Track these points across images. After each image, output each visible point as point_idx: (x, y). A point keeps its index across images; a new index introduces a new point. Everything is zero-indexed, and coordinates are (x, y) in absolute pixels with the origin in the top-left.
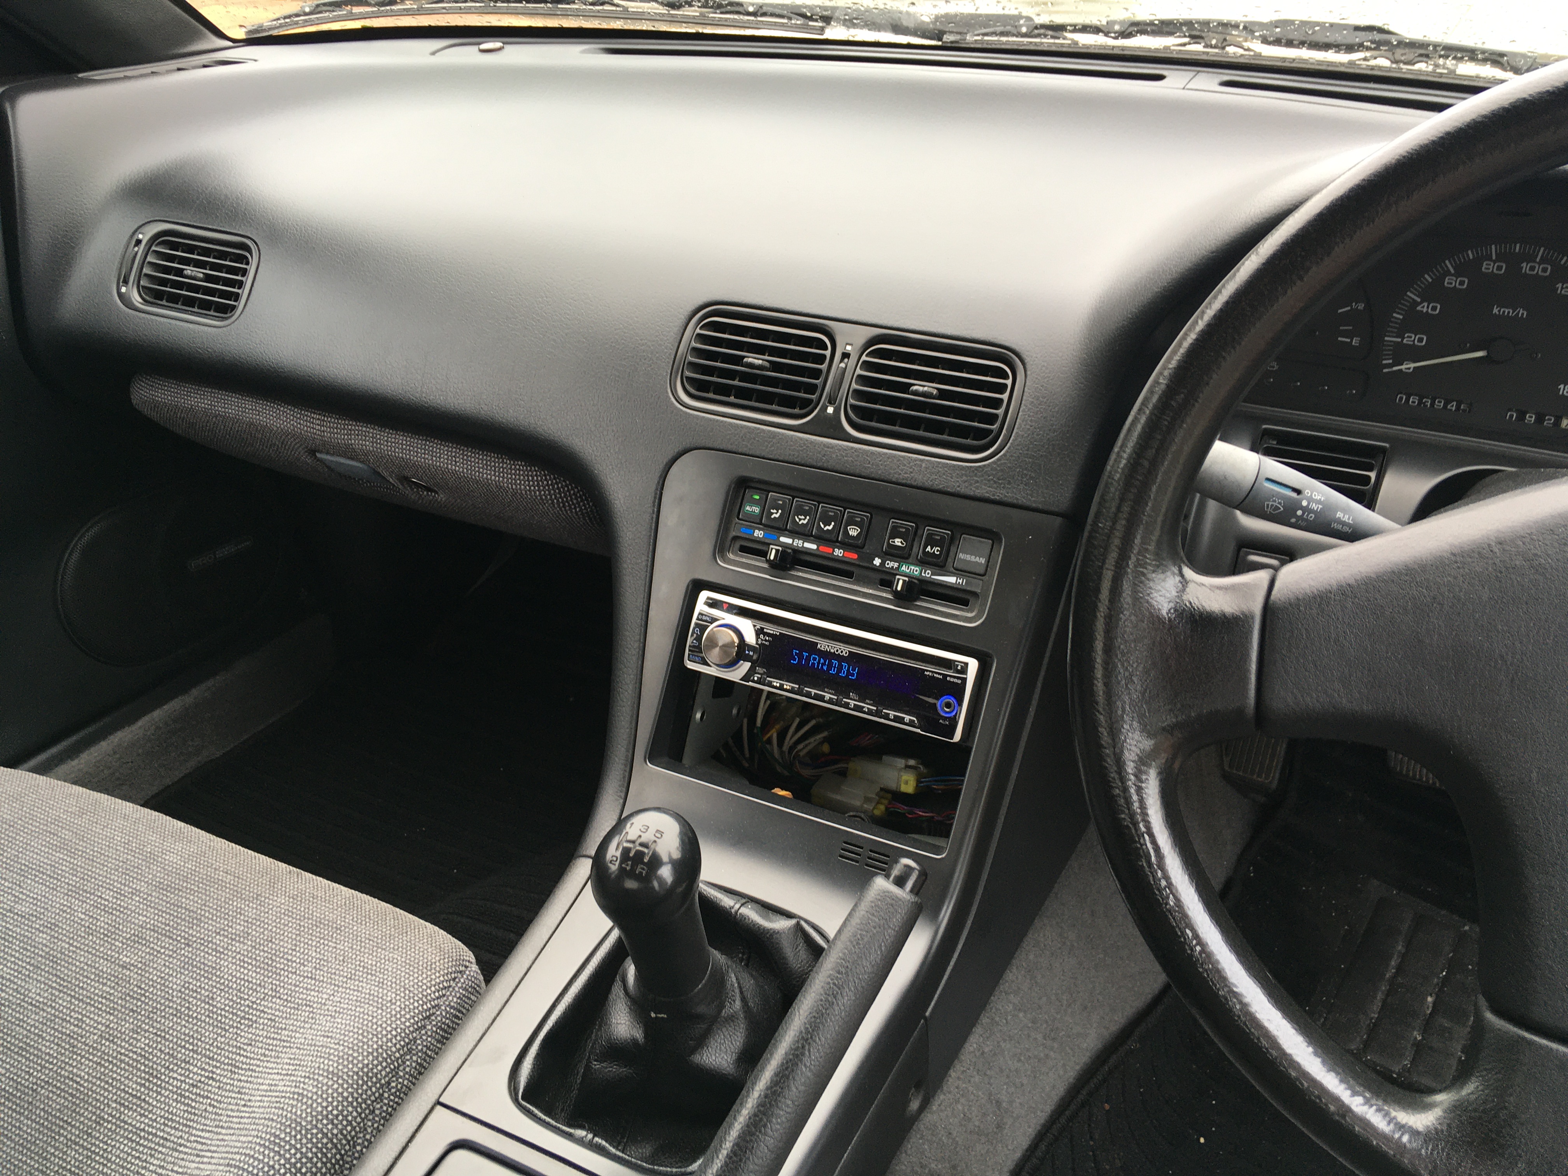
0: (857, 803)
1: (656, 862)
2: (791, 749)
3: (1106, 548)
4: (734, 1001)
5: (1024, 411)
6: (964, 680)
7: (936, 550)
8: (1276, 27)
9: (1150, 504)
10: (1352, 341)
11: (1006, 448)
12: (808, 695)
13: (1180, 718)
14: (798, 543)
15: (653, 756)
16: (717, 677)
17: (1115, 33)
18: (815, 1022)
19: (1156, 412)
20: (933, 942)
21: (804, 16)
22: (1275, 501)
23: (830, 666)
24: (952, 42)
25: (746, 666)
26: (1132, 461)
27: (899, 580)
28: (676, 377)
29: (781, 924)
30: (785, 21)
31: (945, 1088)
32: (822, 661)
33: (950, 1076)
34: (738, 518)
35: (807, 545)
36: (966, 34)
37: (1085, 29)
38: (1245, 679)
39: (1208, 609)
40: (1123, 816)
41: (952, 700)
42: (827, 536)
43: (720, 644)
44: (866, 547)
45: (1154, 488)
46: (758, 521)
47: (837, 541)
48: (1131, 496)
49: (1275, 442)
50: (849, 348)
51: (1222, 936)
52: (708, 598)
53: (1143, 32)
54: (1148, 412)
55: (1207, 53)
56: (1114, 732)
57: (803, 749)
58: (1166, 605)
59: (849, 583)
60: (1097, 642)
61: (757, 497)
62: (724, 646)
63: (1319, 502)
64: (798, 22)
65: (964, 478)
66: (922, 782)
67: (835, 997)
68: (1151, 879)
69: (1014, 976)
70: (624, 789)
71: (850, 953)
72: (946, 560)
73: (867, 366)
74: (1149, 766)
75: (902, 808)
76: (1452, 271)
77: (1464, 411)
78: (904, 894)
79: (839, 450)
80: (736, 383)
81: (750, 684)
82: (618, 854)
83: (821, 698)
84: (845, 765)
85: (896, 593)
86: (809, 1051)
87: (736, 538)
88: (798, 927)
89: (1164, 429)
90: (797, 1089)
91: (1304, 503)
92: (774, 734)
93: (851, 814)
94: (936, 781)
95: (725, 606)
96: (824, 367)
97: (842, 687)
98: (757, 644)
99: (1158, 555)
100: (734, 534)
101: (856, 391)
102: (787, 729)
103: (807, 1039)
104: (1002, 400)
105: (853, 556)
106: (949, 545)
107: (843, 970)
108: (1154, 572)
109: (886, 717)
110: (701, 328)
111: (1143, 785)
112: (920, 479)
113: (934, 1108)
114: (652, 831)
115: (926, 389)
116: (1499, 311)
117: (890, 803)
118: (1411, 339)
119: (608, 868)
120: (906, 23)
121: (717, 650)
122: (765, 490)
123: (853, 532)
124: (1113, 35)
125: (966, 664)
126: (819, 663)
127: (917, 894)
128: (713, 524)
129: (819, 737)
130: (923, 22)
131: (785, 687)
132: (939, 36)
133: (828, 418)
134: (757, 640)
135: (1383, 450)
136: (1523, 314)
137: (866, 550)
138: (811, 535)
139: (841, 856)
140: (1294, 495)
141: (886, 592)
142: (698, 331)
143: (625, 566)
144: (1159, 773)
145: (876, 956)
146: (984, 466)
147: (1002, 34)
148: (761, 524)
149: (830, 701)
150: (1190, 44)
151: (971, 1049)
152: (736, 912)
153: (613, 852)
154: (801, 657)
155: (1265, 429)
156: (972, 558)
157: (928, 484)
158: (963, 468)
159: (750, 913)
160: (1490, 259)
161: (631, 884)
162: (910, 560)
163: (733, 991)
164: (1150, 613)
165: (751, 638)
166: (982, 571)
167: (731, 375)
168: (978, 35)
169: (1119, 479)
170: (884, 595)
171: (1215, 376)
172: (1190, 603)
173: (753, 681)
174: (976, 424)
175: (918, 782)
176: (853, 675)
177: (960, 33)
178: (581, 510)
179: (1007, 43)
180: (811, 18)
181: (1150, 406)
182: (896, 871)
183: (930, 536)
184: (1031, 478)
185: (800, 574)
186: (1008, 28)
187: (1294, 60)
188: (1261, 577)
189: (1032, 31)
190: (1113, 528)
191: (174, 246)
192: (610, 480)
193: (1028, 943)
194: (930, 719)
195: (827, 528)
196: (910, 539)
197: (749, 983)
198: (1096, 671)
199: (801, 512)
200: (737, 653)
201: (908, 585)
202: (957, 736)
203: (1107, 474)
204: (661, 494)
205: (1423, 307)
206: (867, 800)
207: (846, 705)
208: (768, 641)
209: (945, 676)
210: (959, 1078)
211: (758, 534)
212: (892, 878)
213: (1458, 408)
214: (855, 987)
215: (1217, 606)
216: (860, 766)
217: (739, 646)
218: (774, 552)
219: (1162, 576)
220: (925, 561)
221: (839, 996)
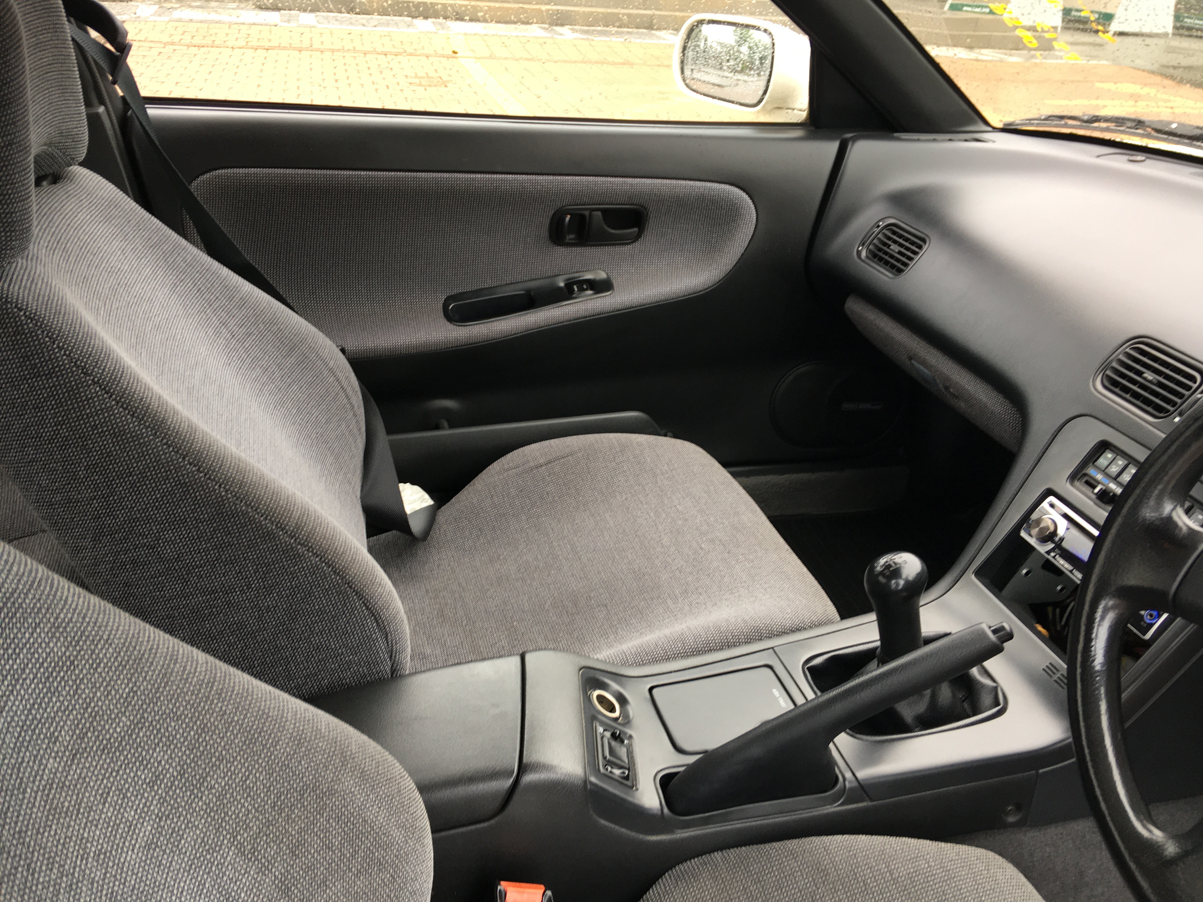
1: (900, 576)
25: (1051, 546)
28: (1100, 372)
34: (1092, 464)
43: (1041, 526)
52: (1052, 502)
61: (1110, 456)
70: (953, 583)
80: (1134, 387)
87: (1085, 475)
88: (995, 689)
95: (1058, 509)
96: (1188, 393)
100: (1086, 472)
110: (1130, 349)
114: (907, 564)
121: (1038, 529)
122: (1117, 454)
134: (1064, 534)
139: (1044, 669)
148: (1104, 471)
165: (1060, 531)
167: (1133, 381)
173: (1051, 556)
191: (894, 233)
202: (1147, 636)
204: (1060, 431)
211: (1099, 477)
217: (1052, 533)
218: (1099, 488)
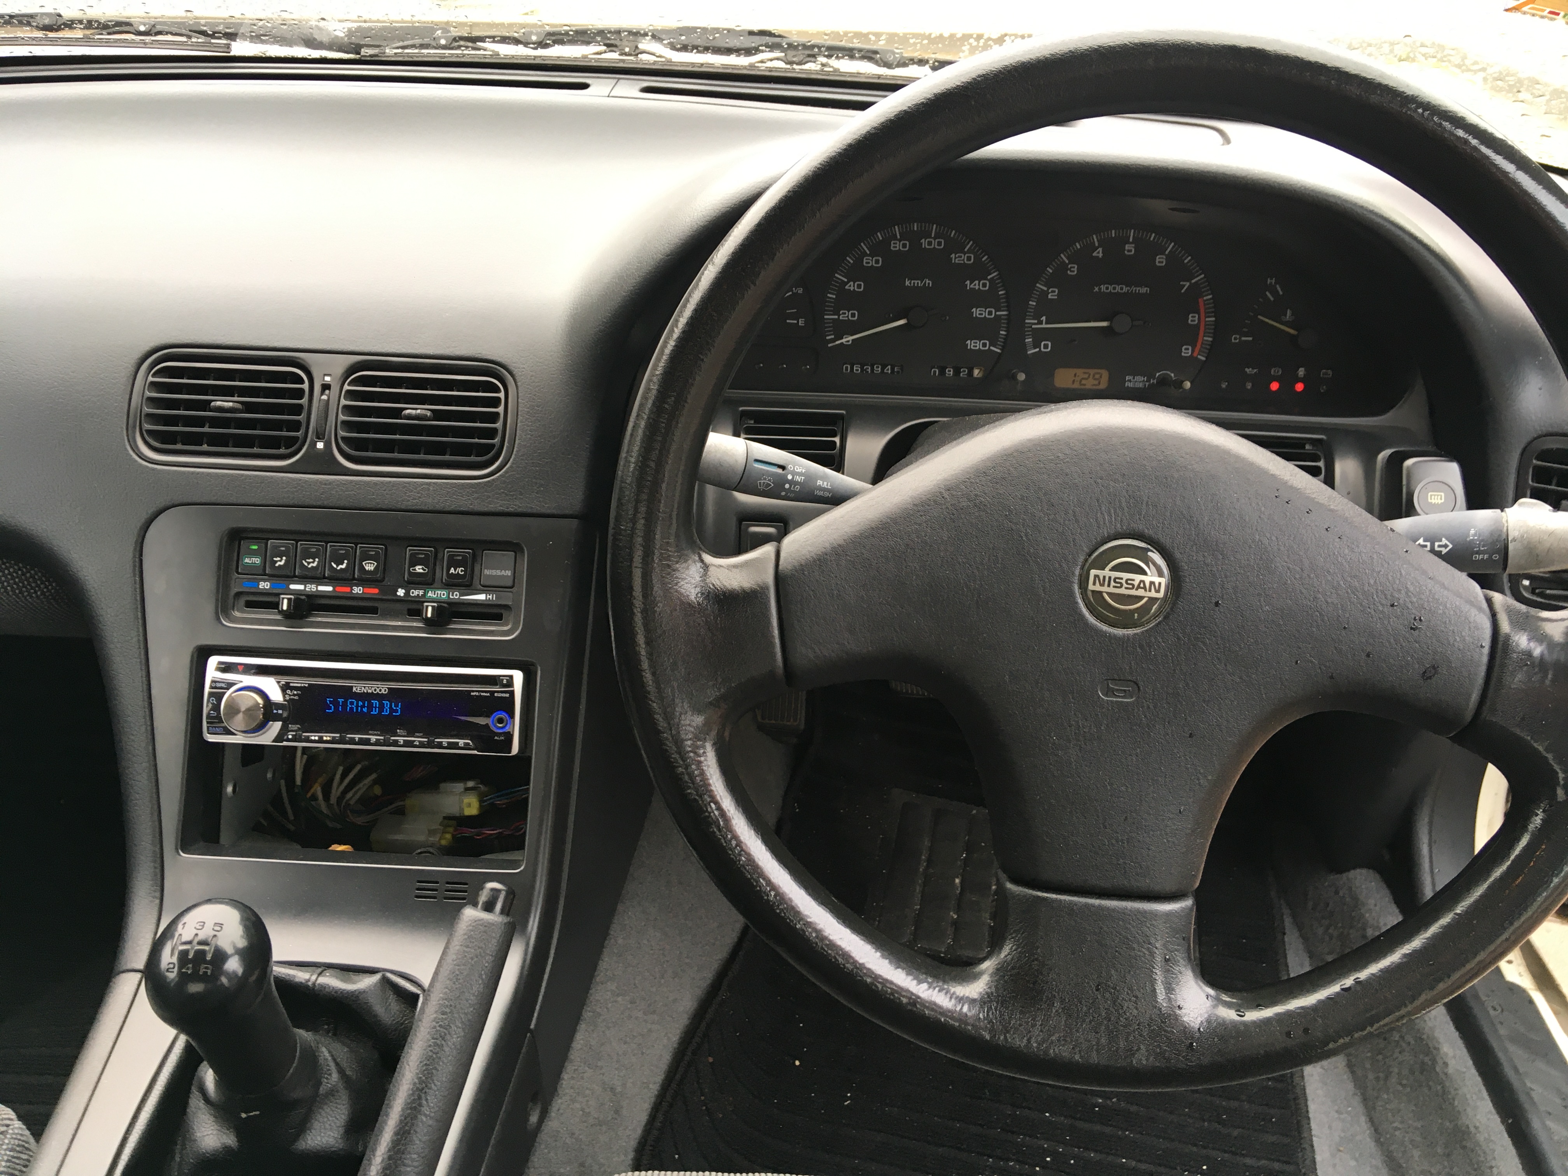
0: (421, 838)
1: (220, 957)
2: (340, 799)
3: (631, 548)
4: (330, 1075)
5: (521, 422)
6: (512, 693)
7: (460, 570)
8: (681, 35)
9: (663, 502)
10: (798, 322)
11: (511, 460)
12: (352, 741)
13: (722, 690)
14: (311, 588)
15: (186, 843)
16: (244, 745)
17: (534, 43)
18: (426, 1070)
19: (652, 416)
20: (526, 954)
21: (203, 33)
22: (765, 479)
23: (370, 707)
24: (371, 56)
25: (276, 726)
26: (640, 464)
27: (427, 607)
28: (134, 433)
29: (366, 983)
30: (184, 39)
31: (560, 1092)
32: (360, 703)
33: (563, 1079)
34: (239, 573)
35: (321, 588)
36: (385, 47)
37: (504, 40)
38: (772, 644)
39: (730, 588)
40: (689, 791)
41: (503, 715)
42: (343, 575)
43: (243, 709)
44: (386, 579)
45: (664, 486)
46: (261, 573)
47: (354, 579)
48: (644, 497)
49: (752, 422)
50: (327, 379)
51: (791, 875)
52: (220, 663)
53: (561, 42)
54: (646, 417)
55: (623, 61)
56: (669, 717)
57: (352, 797)
58: (693, 591)
59: (374, 619)
60: (639, 636)
61: (255, 547)
62: (248, 710)
63: (800, 474)
64: (200, 40)
65: (476, 495)
66: (485, 801)
67: (443, 1039)
68: (723, 841)
69: (608, 964)
70: (159, 888)
71: (451, 991)
72: (472, 578)
73: (351, 395)
74: (705, 740)
75: (469, 832)
76: (868, 252)
77: (898, 372)
78: (495, 918)
79: (337, 485)
80: (206, 429)
81: (285, 743)
82: (175, 959)
83: (367, 742)
84: (401, 803)
85: (427, 621)
86: (427, 1100)
87: (239, 595)
88: (385, 980)
89: (663, 431)
90: (420, 1140)
91: (790, 477)
92: (317, 789)
93: (419, 851)
94: (498, 797)
95: (240, 668)
96: (304, 401)
97: (387, 725)
98: (285, 700)
99: (679, 549)
100: (236, 590)
101: (344, 423)
102: (331, 780)
103: (423, 1089)
104: (498, 414)
105: (374, 591)
106: (471, 563)
107: (448, 1010)
108: (677, 562)
109: (440, 745)
110: (153, 376)
111: (702, 759)
112: (430, 502)
113: (553, 1114)
114: (209, 926)
115: (419, 411)
116: (910, 283)
117: (455, 831)
118: (846, 315)
119: (165, 977)
120: (318, 37)
121: (240, 716)
122: (263, 539)
123: (370, 566)
124: (532, 46)
125: (511, 677)
126: (357, 706)
127: (508, 915)
128: (209, 584)
129: (368, 781)
130: (337, 37)
131: (325, 738)
132: (357, 50)
133: (319, 453)
134: (284, 697)
135: (841, 416)
136: (929, 284)
137: (387, 582)
138: (324, 577)
139: (417, 897)
140: (780, 471)
141: (416, 620)
142: (150, 379)
143: (112, 646)
144: (714, 744)
145: (477, 987)
146: (493, 480)
147: (422, 46)
148: (265, 575)
149: (377, 743)
150: (605, 52)
151: (579, 1046)
152: (314, 984)
153: (168, 958)
154: (336, 704)
155: (742, 411)
156: (499, 573)
157: (439, 507)
158: (472, 485)
159: (331, 981)
160: (896, 238)
161: (195, 988)
162: (435, 585)
163: (328, 1065)
164: (681, 600)
165: (276, 695)
166: (510, 584)
167: (199, 422)
168: (397, 48)
169: (631, 482)
170: (415, 624)
171: (698, 378)
172: (713, 585)
173: (288, 740)
174: (476, 440)
175: (481, 802)
176: (396, 711)
177: (378, 46)
178: (43, 593)
179: (428, 55)
180: (213, 36)
181: (647, 411)
182: (483, 898)
183: (451, 557)
184: (541, 485)
185: (320, 619)
186: (426, 41)
187: (702, 65)
188: (768, 549)
189: (451, 43)
190: (633, 529)
192: (75, 556)
193: (615, 929)
194: (484, 738)
195: (340, 567)
196: (431, 565)
197: (342, 1051)
198: (642, 664)
199: (307, 555)
200: (264, 714)
201: (438, 611)
202: (515, 749)
203: (619, 479)
204: (141, 561)
205: (850, 286)
206: (432, 832)
207: (395, 744)
208: (297, 695)
209: (492, 693)
210: (573, 1078)
211: (264, 585)
212: (480, 906)
213: (892, 369)
214: (462, 1022)
215: (736, 584)
216: (417, 800)
217: (265, 707)
218: (285, 601)
219: (684, 565)
220: (451, 584)
221: (448, 1037)
